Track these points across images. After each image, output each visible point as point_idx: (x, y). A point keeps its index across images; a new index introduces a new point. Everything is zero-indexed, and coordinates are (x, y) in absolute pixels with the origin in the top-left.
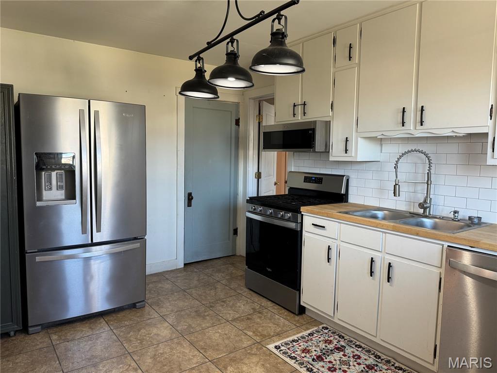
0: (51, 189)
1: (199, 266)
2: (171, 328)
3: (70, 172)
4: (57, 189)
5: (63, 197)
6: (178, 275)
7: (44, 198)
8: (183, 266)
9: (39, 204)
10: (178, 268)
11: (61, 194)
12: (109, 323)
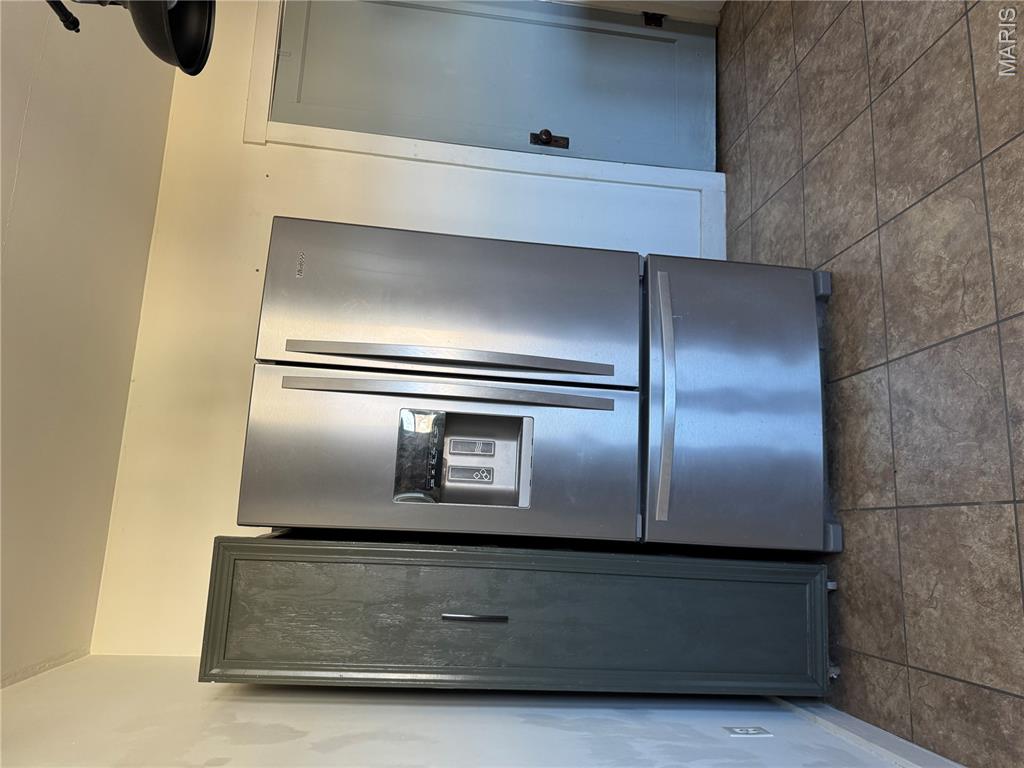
0: (490, 471)
1: (731, 131)
2: (936, 198)
3: (450, 423)
4: (493, 456)
5: (513, 445)
6: (746, 188)
7: (512, 487)
8: (723, 175)
9: (524, 501)
10: (724, 190)
11: (505, 449)
12: (862, 368)
